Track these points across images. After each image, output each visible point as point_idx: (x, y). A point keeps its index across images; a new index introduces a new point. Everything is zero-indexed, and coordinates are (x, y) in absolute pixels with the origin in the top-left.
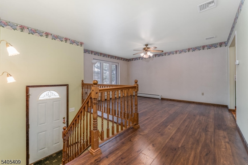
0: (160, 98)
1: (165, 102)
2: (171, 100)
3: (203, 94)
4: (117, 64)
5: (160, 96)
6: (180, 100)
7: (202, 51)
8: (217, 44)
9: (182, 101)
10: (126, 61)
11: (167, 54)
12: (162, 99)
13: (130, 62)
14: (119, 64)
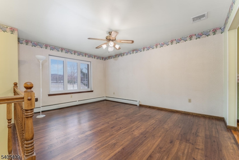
0: (138, 105)
1: (143, 109)
2: (150, 107)
3: (190, 101)
4: (89, 63)
5: (138, 102)
6: (162, 108)
7: (188, 42)
8: (210, 31)
9: (164, 108)
10: (101, 60)
11: (146, 49)
12: (141, 106)
13: (107, 61)
14: (92, 63)
